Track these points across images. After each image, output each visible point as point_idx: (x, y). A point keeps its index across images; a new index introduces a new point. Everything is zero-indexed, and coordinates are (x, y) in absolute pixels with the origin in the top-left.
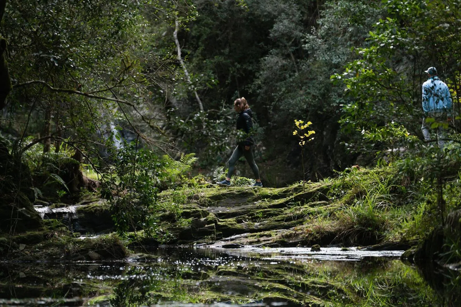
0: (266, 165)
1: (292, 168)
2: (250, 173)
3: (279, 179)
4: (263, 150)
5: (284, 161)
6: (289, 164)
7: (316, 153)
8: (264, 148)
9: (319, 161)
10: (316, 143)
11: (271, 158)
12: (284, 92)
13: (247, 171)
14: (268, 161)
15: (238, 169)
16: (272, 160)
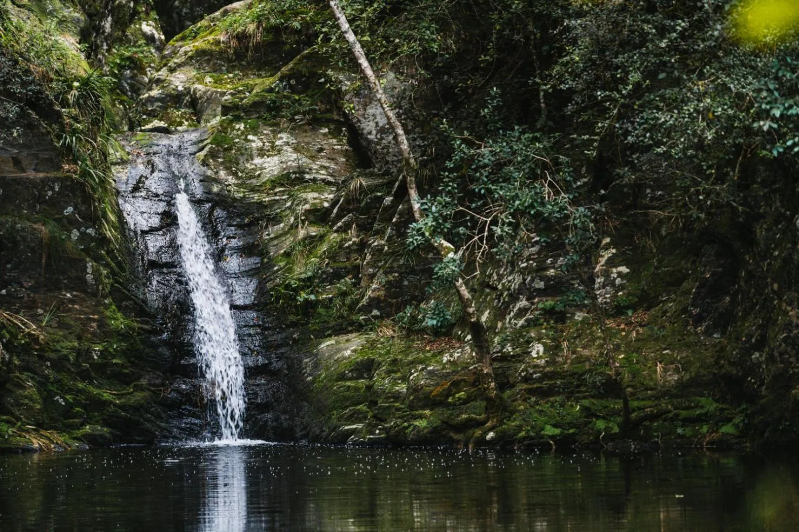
0: (630, 324)
1: (708, 333)
2: (574, 352)
3: (665, 370)
4: (620, 274)
5: (685, 310)
6: (698, 320)
7: (776, 286)
8: (624, 269)
9: (786, 313)
10: (776, 253)
11: (645, 301)
12: (637, 85)
13: (565, 345)
14: (635, 310)
15: (539, 340)
16: (648, 309)
